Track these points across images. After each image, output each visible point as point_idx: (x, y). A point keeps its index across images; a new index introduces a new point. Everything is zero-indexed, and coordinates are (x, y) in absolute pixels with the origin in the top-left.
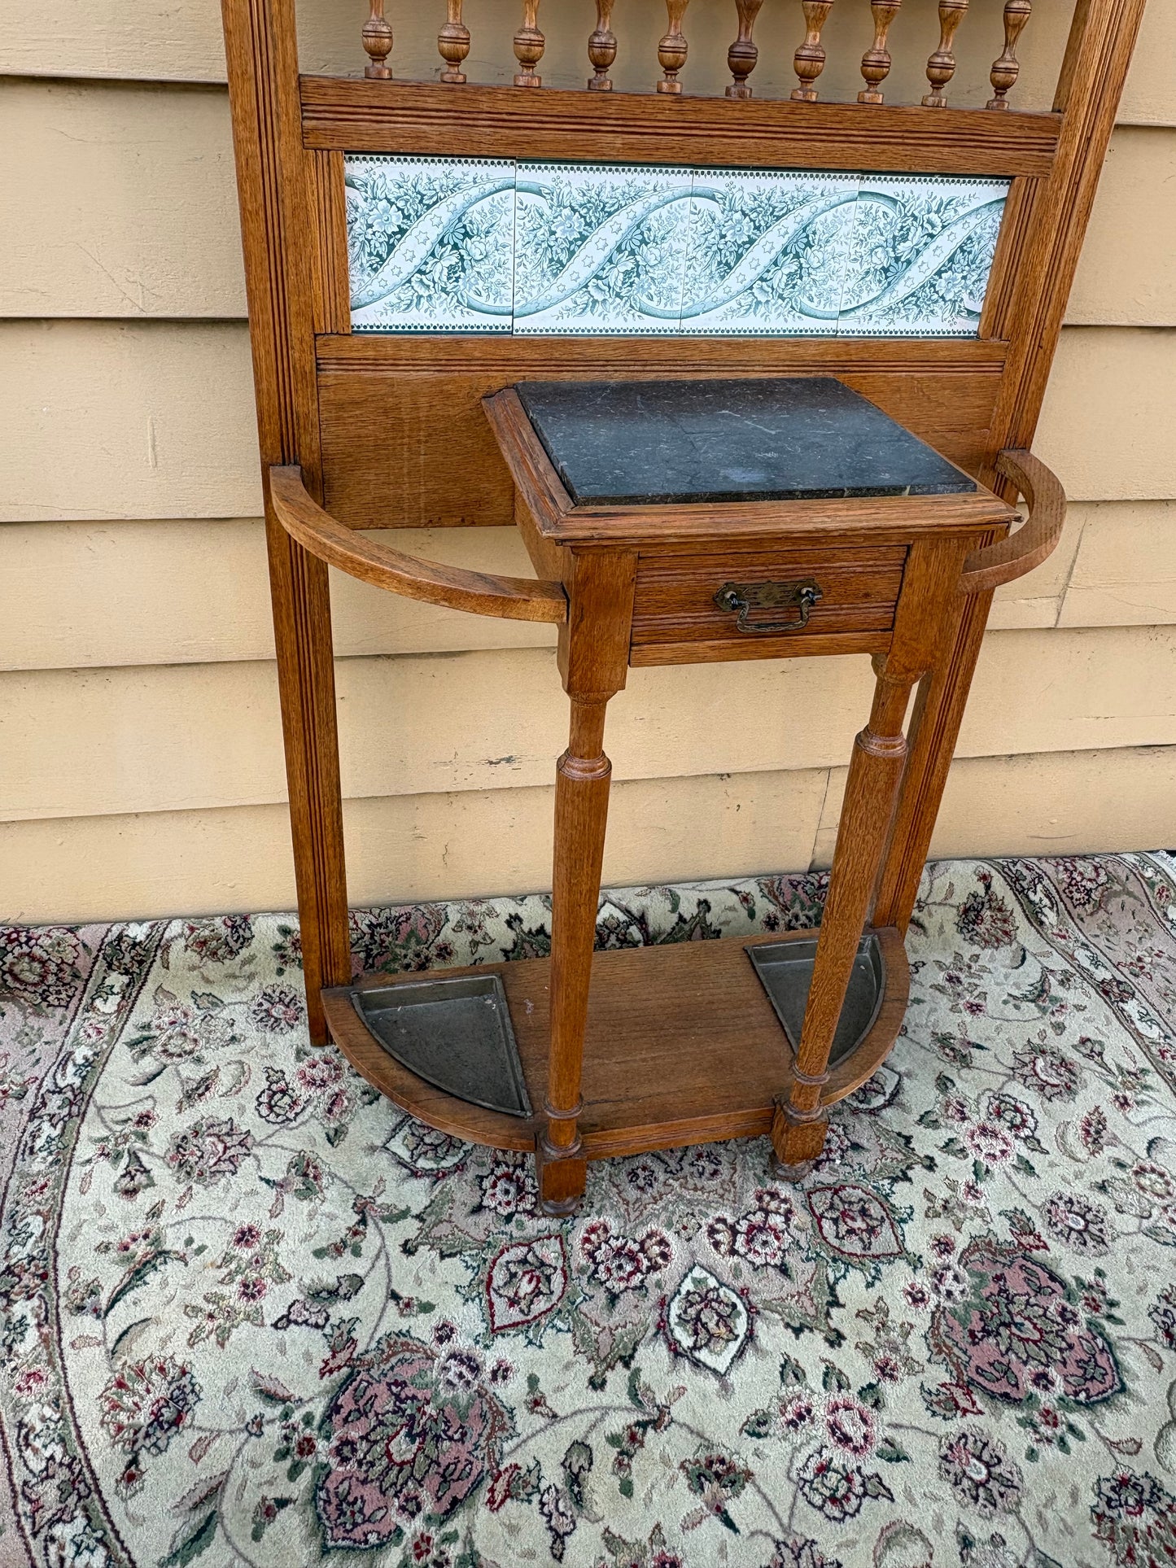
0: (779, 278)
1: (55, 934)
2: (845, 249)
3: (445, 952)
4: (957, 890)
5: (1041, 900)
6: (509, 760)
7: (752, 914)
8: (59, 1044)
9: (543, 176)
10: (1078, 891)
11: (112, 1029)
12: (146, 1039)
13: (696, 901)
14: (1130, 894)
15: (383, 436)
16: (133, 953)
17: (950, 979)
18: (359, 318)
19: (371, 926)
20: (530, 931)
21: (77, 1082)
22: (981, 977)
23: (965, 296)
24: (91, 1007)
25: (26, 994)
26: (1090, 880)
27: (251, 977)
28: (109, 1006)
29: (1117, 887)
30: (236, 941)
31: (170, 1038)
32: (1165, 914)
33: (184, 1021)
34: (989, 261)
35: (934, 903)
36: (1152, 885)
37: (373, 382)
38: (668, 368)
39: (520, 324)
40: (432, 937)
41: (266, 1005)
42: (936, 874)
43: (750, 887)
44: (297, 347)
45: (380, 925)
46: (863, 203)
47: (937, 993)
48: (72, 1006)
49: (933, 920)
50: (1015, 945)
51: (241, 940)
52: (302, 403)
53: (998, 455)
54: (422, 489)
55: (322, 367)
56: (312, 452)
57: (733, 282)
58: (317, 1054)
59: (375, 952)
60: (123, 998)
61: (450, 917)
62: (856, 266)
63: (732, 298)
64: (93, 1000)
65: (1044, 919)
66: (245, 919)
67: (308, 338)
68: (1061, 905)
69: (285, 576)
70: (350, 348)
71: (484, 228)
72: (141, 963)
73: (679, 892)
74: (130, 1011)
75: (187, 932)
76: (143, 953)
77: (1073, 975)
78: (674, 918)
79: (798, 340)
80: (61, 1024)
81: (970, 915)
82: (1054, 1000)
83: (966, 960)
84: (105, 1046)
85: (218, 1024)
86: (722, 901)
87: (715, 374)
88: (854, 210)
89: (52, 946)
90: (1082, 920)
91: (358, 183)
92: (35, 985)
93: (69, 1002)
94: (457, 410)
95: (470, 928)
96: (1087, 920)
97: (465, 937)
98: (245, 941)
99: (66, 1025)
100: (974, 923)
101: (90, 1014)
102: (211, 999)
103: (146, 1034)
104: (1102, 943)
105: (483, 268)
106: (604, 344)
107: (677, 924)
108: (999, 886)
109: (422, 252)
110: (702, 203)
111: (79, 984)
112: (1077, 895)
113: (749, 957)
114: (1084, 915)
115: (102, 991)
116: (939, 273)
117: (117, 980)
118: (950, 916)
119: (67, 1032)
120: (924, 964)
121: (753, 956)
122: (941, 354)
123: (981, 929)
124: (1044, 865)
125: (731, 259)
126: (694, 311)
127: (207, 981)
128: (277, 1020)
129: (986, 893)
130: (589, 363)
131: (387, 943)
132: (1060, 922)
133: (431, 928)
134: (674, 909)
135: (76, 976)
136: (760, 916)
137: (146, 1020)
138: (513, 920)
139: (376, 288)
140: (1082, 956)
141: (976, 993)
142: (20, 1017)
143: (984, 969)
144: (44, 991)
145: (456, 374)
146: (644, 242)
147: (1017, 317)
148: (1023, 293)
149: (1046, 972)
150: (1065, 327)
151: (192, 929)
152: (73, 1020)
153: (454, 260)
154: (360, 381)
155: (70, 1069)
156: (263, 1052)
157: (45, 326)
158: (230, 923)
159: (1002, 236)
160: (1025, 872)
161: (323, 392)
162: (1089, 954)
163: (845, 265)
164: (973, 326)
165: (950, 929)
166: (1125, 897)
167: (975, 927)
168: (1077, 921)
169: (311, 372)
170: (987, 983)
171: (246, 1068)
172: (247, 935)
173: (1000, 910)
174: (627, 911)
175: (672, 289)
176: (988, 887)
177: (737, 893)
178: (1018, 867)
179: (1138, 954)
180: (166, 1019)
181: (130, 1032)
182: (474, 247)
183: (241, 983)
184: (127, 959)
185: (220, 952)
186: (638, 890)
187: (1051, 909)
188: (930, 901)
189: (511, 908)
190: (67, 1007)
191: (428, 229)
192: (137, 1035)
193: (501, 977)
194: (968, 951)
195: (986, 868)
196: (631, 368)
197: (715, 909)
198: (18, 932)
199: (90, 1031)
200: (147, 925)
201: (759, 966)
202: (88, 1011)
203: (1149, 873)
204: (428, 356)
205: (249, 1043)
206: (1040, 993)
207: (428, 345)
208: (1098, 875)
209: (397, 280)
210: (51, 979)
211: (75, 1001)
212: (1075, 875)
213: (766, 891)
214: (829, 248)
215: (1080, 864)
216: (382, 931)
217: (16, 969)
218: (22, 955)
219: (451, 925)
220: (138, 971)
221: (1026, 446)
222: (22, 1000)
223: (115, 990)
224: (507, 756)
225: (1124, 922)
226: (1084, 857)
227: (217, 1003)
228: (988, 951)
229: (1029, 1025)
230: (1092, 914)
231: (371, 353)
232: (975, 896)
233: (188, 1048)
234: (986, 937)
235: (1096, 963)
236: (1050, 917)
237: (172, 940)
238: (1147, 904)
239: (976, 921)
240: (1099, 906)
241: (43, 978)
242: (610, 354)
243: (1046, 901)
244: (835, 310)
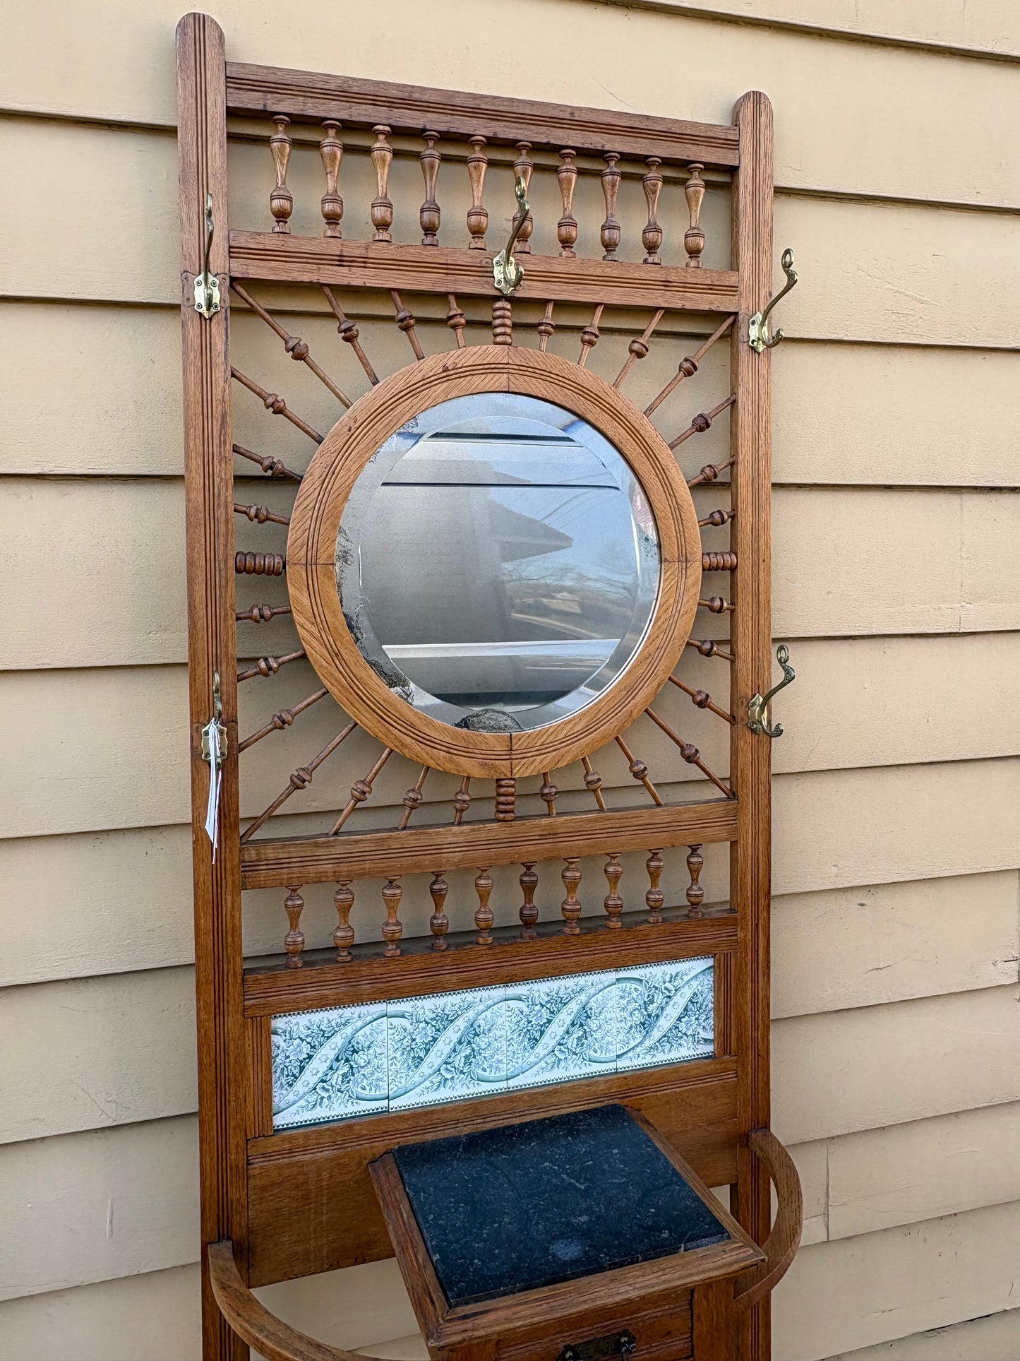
0: (572, 1042)
2: (613, 1015)
9: (405, 1006)
15: (295, 1205)
18: (279, 1121)
23: (700, 1030)
34: (711, 1006)
37: (289, 1166)
38: (501, 1117)
39: (393, 1104)
44: (234, 1151)
46: (620, 985)
52: (234, 1193)
53: (747, 1136)
54: (325, 1241)
55: (251, 1161)
56: (241, 1227)
57: (540, 1050)
62: (623, 1024)
63: (541, 1060)
67: (242, 1144)
69: (215, 1334)
70: (273, 1144)
71: (366, 1045)
79: (590, 1080)
87: (535, 1115)
88: (615, 991)
91: (280, 1031)
94: (350, 1176)
105: (366, 1071)
106: (454, 1109)
109: (323, 1068)
110: (512, 1004)
116: (679, 1019)
122: (692, 1073)
125: (537, 1035)
126: (515, 1073)
130: (445, 1123)
139: (291, 1097)
145: (349, 1149)
146: (476, 1035)
147: (739, 1040)
148: (739, 1024)
153: (346, 1069)
154: (280, 1167)
159: (717, 989)
161: (251, 1181)
163: (614, 1026)
164: (709, 1048)
169: (243, 1167)
175: (499, 1061)
182: (360, 1059)
191: (328, 1052)
196: (475, 1122)
204: (329, 1140)
207: (328, 1133)
209: (306, 1089)
214: (602, 1017)
221: (767, 1126)
231: (287, 1146)
242: (459, 1115)
244: (613, 1055)
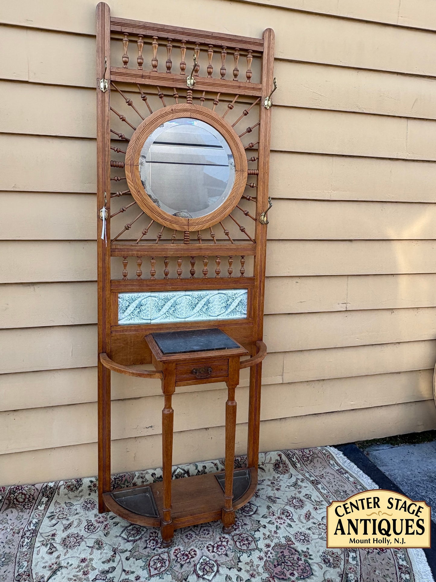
0: (204, 310)
1: (29, 486)
2: (217, 303)
3: (135, 484)
4: (272, 458)
5: (295, 460)
6: (151, 427)
7: (217, 469)
8: (28, 519)
9: (156, 294)
10: (305, 457)
11: (43, 514)
12: (53, 515)
13: (202, 466)
14: (320, 457)
15: (124, 346)
16: (50, 490)
17: (272, 483)
18: (120, 322)
19: (115, 479)
20: (158, 477)
21: (34, 528)
22: (280, 482)
23: (243, 310)
24: (37, 508)
25: (19, 506)
26: (308, 454)
27: (81, 496)
28: (41, 508)
29: (315, 456)
30: (78, 485)
31: (59, 515)
32: (329, 462)
33: (63, 510)
34: (246, 304)
35: (267, 463)
36: (325, 455)
37: (122, 335)
38: (183, 328)
39: (152, 321)
40: (131, 480)
41: (86, 504)
42: (267, 455)
43: (217, 462)
44: (107, 329)
45: (117, 478)
46: (220, 295)
47: (268, 487)
48: (32, 509)
49: (267, 467)
50: (289, 473)
51: (79, 485)
52: (107, 340)
53: (256, 342)
54: (132, 357)
55: (112, 332)
56: (109, 350)
57: (195, 311)
58: (100, 515)
59: (116, 486)
60: (46, 505)
61: (136, 475)
62: (219, 306)
63: (195, 314)
64: (38, 506)
65: (297, 466)
66: (80, 479)
67: (110, 327)
68: (301, 461)
69: (101, 378)
70: (118, 329)
71: (145, 304)
72: (52, 493)
73: (198, 464)
74: (48, 509)
75: (65, 484)
76: (53, 490)
77: (304, 479)
78: (197, 471)
79: (210, 321)
80: (28, 514)
81: (277, 466)
82: (299, 486)
83: (276, 478)
84: (41, 518)
85: (73, 511)
86: (209, 465)
87: (193, 329)
88: (218, 296)
89: (28, 490)
90: (307, 465)
91: (120, 298)
92: (22, 502)
93: (31, 507)
94: (139, 339)
95: (141, 477)
96: (308, 465)
97: (141, 480)
98: (80, 485)
99: (30, 514)
100: (278, 468)
101: (37, 510)
102: (70, 504)
103: (52, 514)
104: (313, 471)
105: (145, 311)
106: (169, 325)
107: (197, 473)
108: (284, 457)
109: (133, 309)
110: (188, 297)
111: (34, 501)
112: (305, 459)
113: (216, 477)
114: (307, 464)
115: (40, 503)
116: (236, 307)
117: (45, 499)
118: (271, 467)
119: (30, 516)
120: (265, 480)
121: (217, 477)
122: (239, 322)
123: (280, 469)
124: (296, 451)
125: (194, 307)
126: (187, 317)
127: (69, 498)
128: (89, 508)
129: (280, 459)
130: (166, 328)
131: (119, 483)
132: (301, 466)
133: (131, 478)
134: (196, 469)
135: (33, 499)
136: (220, 469)
137: (52, 511)
138: (153, 475)
139: (123, 316)
140: (307, 475)
141: (278, 486)
142: (17, 513)
143: (281, 480)
144: (24, 504)
145: (139, 332)
146: (176, 304)
147: (254, 314)
148: (254, 310)
149: (297, 479)
150: (265, 315)
151: (66, 483)
152: (32, 512)
153: (139, 310)
154: (120, 335)
155: (32, 525)
156: (86, 516)
157: (52, 327)
158: (76, 481)
159: (248, 298)
160: (290, 453)
161: (112, 337)
162: (309, 474)
163: (217, 307)
164: (245, 316)
165: (272, 470)
166: (318, 458)
167: (278, 469)
168: (306, 466)
169: (110, 334)
170: (281, 483)
171: (81, 520)
172: (81, 483)
173: (285, 464)
174: (184, 470)
175: (183, 313)
176: (281, 458)
177: (213, 463)
178: (289, 452)
179: (322, 473)
180: (58, 510)
181: (48, 514)
182: (143, 308)
183: (79, 499)
184: (48, 493)
185: (74, 489)
186: (187, 465)
187: (298, 463)
188: (265, 462)
189: (153, 471)
190: (30, 509)
191: (134, 305)
192: (50, 515)
193: (151, 487)
194: (277, 476)
195: (280, 453)
196: (175, 329)
197: (207, 468)
198: (19, 487)
199: (37, 515)
200: (53, 483)
201: (219, 480)
202: (36, 510)
203: (324, 451)
204: (134, 329)
205: (81, 514)
206: (295, 485)
207: (133, 327)
208: (310, 453)
209: (128, 315)
210: (27, 500)
211: (32, 507)
212: (304, 453)
213: (221, 462)
214: (213, 303)
215: (305, 450)
216: (118, 480)
217: (18, 497)
218: (20, 493)
219: (136, 477)
220: (51, 496)
221: (262, 340)
222: (18, 508)
223: (44, 503)
224: (151, 426)
225: (318, 465)
226: (306, 449)
227: (72, 505)
228: (282, 475)
229: (292, 492)
230: (309, 464)
231: (122, 329)
232: (277, 460)
233: (64, 517)
234: (282, 472)
235: (311, 476)
236: (298, 465)
237: (61, 486)
238: (324, 460)
239: (279, 467)
240: (311, 461)
241: (24, 500)
242: (171, 326)
243: (297, 461)
244: (216, 315)
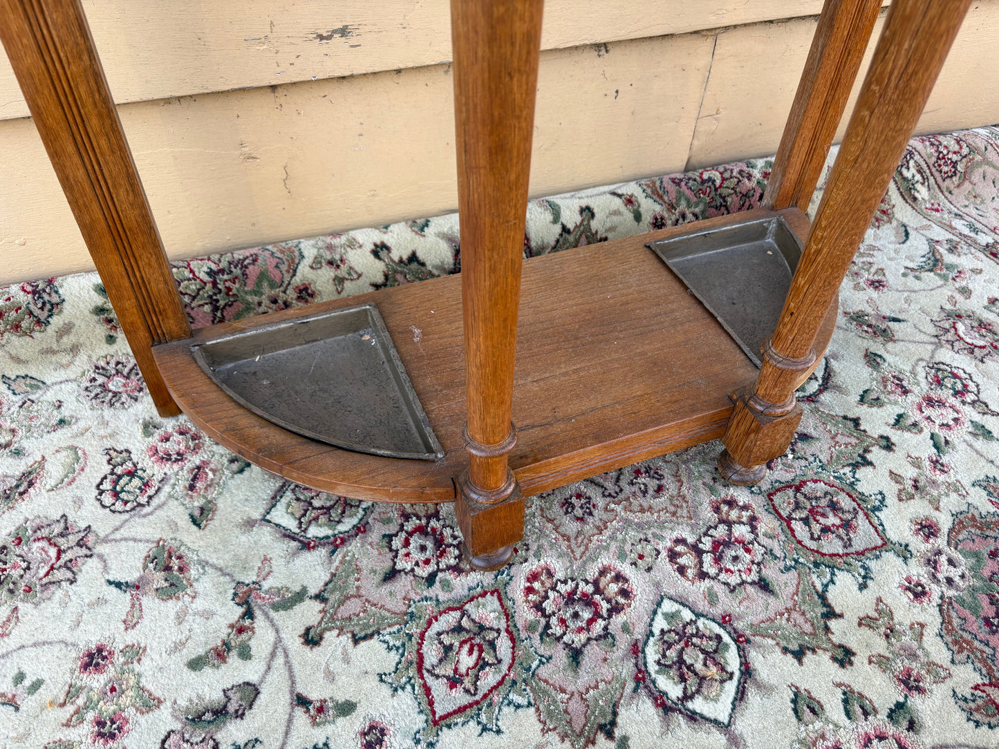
3: (305, 293)
5: (913, 176)
6: (343, 32)
7: (638, 217)
10: (945, 164)
13: (577, 209)
14: (989, 164)
19: (211, 273)
20: (401, 261)
22: (872, 256)
26: (955, 153)
27: (74, 349)
29: (978, 158)
30: (42, 309)
40: (287, 278)
41: (101, 380)
43: (632, 189)
45: (222, 271)
50: (895, 223)
51: (49, 306)
58: (170, 424)
59: (222, 303)
61: (306, 253)
65: (917, 195)
66: (48, 282)
68: (931, 179)
73: (558, 202)
77: (958, 243)
78: (557, 229)
82: (950, 267)
85: (41, 409)
86: (604, 204)
90: (950, 192)
95: (330, 263)
96: (955, 192)
97: (327, 273)
98: (54, 308)
102: (28, 381)
104: (974, 212)
107: (561, 235)
112: (945, 169)
113: (653, 252)
114: (952, 187)
128: (115, 394)
131: (234, 291)
132: (933, 197)
133: (284, 268)
134: (556, 219)
136: (647, 218)
138: (379, 250)
140: (959, 224)
141: (873, 270)
143: (872, 248)
149: (933, 243)
156: (102, 432)
158: (29, 288)
162: (965, 222)
166: (985, 167)
168: (947, 194)
170: (880, 260)
171: (81, 453)
177: (619, 196)
183: (65, 358)
187: (923, 184)
189: (376, 237)
193: (375, 306)
197: (599, 215)
205: (82, 424)
206: (934, 263)
208: (961, 148)
212: (941, 149)
213: (647, 191)
215: (943, 139)
216: (226, 277)
219: (308, 261)
224: (340, 27)
225: (987, 191)
227: (37, 384)
229: (936, 292)
230: (958, 186)
233: (4, 441)
235: (974, 230)
236: (922, 193)
240: (964, 178)
243: (918, 177)
